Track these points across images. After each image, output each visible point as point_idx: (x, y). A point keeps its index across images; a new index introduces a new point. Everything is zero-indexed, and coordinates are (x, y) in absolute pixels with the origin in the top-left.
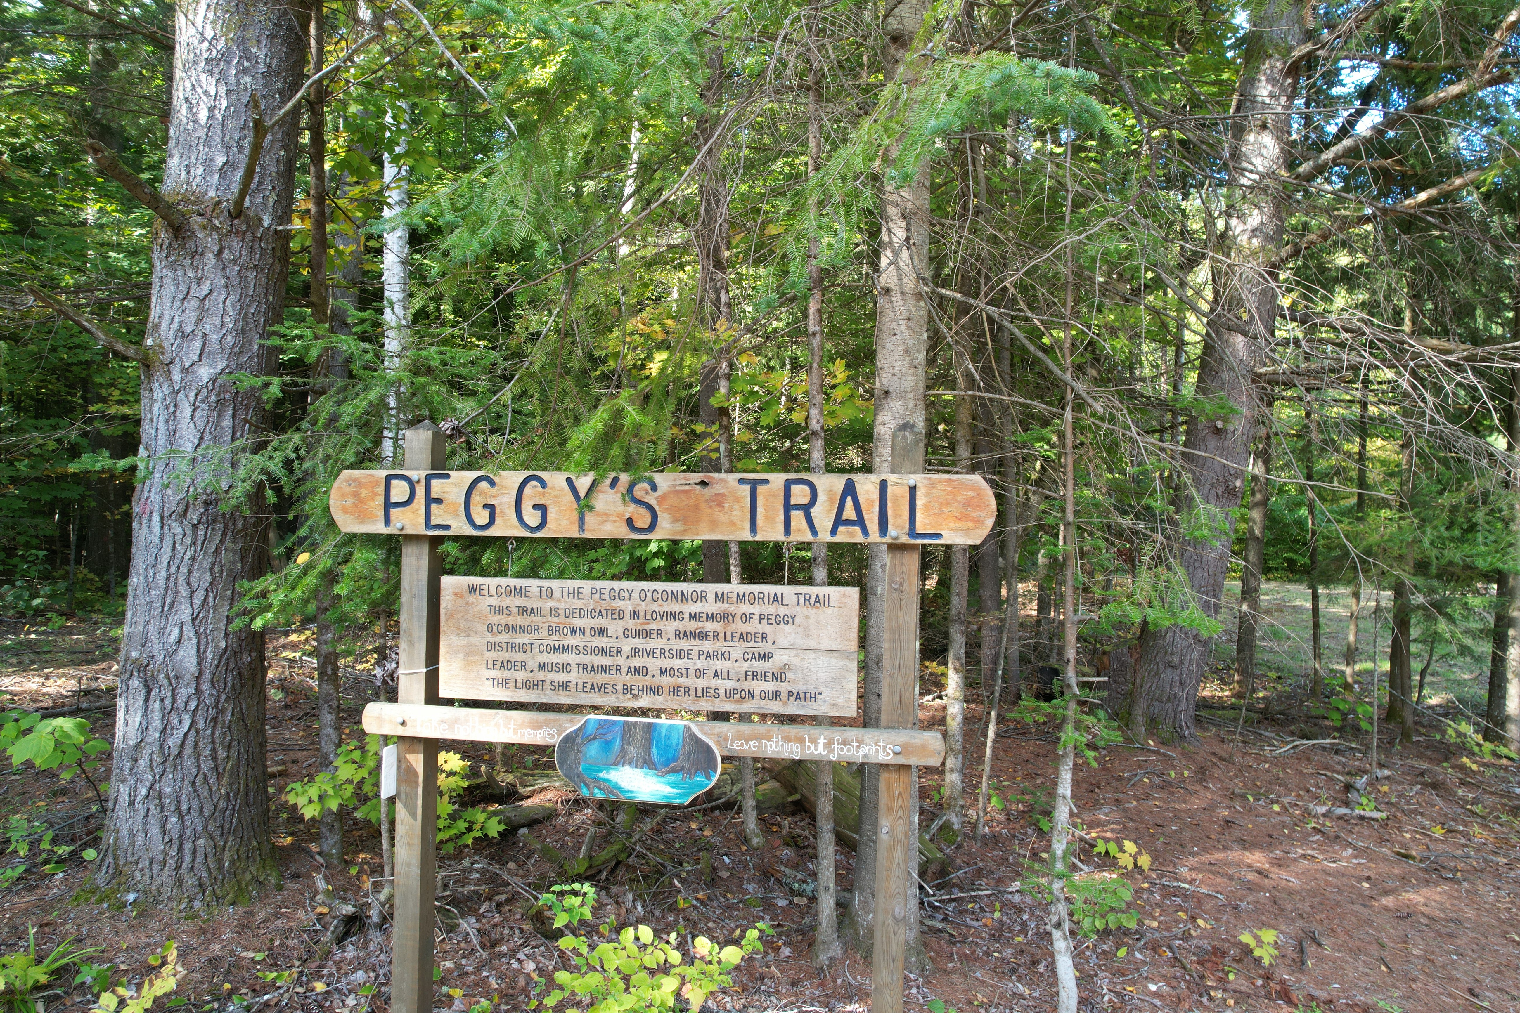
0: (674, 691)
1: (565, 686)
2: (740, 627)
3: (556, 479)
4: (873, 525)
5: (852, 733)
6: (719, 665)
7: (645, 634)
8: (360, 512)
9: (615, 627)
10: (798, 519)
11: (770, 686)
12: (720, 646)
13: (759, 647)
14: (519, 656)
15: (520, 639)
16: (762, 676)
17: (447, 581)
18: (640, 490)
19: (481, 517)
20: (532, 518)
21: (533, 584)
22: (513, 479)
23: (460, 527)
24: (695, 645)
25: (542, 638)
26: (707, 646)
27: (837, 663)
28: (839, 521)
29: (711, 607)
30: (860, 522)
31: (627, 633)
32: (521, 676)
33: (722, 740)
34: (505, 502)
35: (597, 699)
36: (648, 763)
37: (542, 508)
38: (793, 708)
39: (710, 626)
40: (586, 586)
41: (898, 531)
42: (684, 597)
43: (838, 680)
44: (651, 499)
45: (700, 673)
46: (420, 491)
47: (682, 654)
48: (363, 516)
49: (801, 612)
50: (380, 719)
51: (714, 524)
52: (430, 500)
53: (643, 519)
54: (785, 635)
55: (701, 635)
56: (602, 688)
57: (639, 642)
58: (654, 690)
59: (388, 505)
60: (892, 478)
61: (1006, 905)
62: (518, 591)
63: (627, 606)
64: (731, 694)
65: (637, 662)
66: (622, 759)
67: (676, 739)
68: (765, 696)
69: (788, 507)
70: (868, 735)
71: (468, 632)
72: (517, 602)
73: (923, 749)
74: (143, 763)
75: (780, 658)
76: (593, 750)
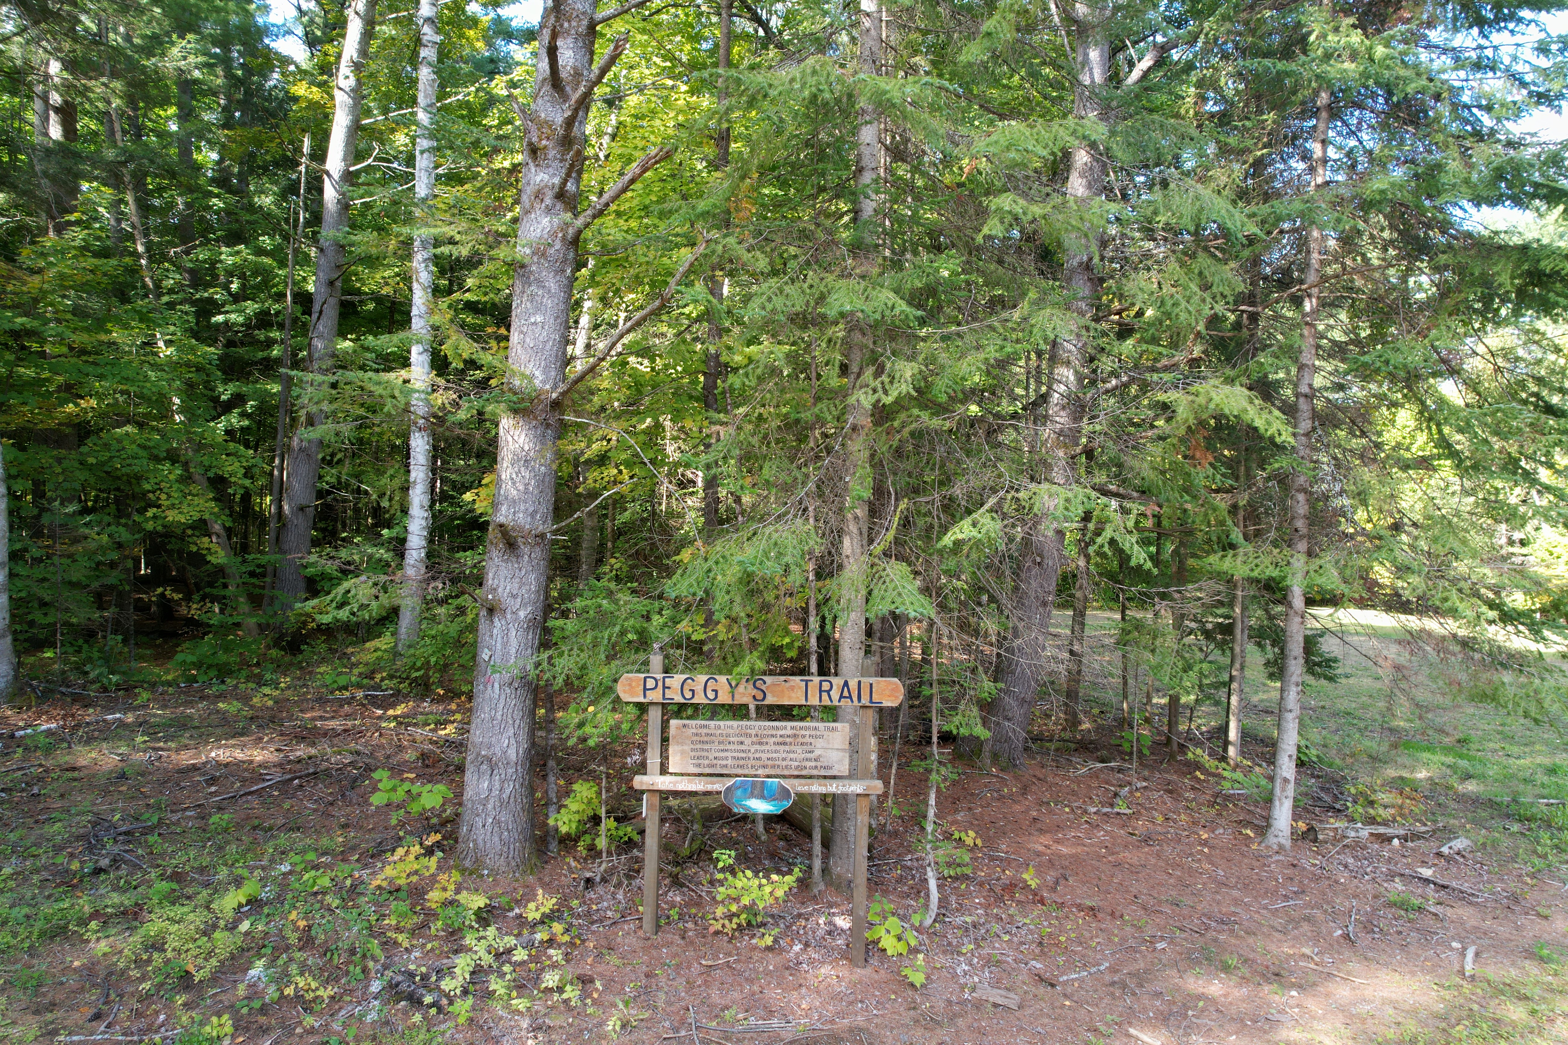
0: (773, 767)
1: (726, 766)
2: (801, 740)
3: (722, 679)
4: (855, 698)
5: (846, 782)
6: (792, 756)
7: (761, 743)
8: (631, 691)
9: (748, 741)
10: (825, 696)
11: (813, 764)
12: (793, 748)
13: (809, 748)
14: (705, 754)
15: (706, 747)
16: (810, 760)
17: (674, 723)
18: (758, 683)
19: (688, 695)
20: (711, 695)
21: (712, 723)
22: (703, 678)
23: (679, 699)
24: (782, 748)
25: (715, 746)
26: (787, 748)
27: (841, 754)
28: (841, 697)
29: (789, 732)
30: (850, 697)
31: (753, 743)
32: (706, 762)
33: (793, 787)
34: (699, 688)
35: (740, 771)
36: (762, 797)
37: (716, 691)
38: (823, 773)
39: (788, 740)
40: (735, 723)
41: (865, 701)
42: (778, 728)
43: (841, 761)
44: (763, 687)
45: (784, 759)
46: (660, 684)
47: (776, 752)
48: (633, 695)
49: (826, 733)
50: (641, 783)
51: (790, 698)
52: (665, 687)
53: (760, 696)
54: (820, 743)
55: (785, 744)
56: (742, 767)
57: (758, 747)
58: (764, 767)
59: (645, 689)
60: (863, 680)
61: (904, 867)
62: (705, 726)
63: (753, 732)
64: (797, 768)
65: (757, 755)
66: (752, 795)
67: (775, 787)
68: (811, 768)
69: (821, 691)
70: (853, 782)
71: (682, 744)
72: (705, 731)
73: (875, 787)
74: (490, 807)
75: (817, 752)
76: (739, 793)
